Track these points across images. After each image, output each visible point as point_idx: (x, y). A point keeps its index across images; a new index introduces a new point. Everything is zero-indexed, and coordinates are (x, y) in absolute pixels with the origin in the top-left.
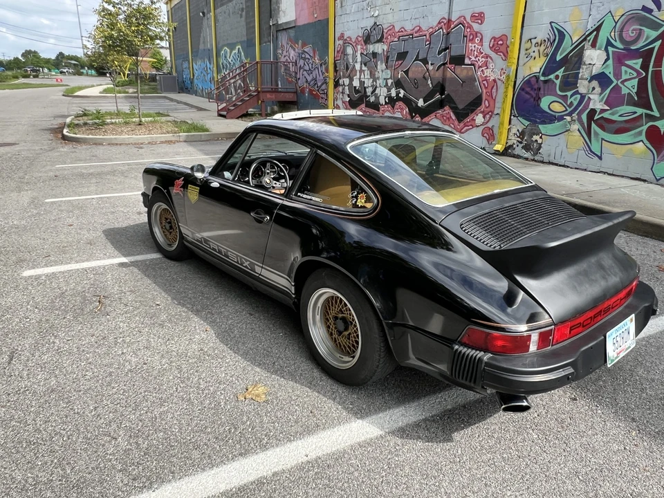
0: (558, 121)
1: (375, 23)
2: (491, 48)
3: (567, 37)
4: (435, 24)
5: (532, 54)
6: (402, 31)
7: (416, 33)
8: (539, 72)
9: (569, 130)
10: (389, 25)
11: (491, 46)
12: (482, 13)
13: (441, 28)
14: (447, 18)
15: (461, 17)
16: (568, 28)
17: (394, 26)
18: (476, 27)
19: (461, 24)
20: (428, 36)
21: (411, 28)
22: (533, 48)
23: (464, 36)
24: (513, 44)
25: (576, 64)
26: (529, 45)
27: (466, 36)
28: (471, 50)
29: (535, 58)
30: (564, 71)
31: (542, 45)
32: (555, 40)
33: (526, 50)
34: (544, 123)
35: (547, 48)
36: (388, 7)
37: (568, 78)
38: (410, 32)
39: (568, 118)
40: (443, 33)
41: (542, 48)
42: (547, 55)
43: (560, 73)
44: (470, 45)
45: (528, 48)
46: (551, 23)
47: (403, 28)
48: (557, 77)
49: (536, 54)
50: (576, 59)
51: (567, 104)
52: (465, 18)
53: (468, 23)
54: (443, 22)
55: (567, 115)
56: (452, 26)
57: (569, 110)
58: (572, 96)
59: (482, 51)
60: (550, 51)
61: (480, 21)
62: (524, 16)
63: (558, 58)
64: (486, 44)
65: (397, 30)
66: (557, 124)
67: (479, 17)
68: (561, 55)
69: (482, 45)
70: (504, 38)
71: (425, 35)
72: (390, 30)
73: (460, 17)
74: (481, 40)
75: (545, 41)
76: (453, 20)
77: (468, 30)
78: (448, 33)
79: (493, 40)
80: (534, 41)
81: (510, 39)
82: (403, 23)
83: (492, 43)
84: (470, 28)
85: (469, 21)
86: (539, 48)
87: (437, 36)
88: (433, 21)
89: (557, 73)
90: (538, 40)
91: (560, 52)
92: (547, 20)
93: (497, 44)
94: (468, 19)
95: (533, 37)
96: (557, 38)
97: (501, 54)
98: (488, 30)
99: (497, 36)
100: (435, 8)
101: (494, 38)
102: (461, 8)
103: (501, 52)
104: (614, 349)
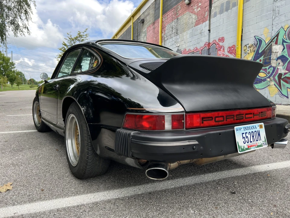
0: (264, 82)
1: (178, 49)
2: (228, 52)
3: (263, 41)
4: (203, 45)
5: (247, 52)
6: (189, 51)
7: (195, 50)
8: (252, 60)
9: (270, 85)
10: (184, 49)
11: (228, 51)
12: (223, 37)
13: (206, 47)
14: (208, 41)
16: (263, 37)
17: (186, 49)
18: (221, 44)
19: (214, 43)
20: (200, 51)
21: (193, 49)
22: (248, 49)
23: (216, 49)
24: (238, 48)
25: (269, 53)
26: (245, 48)
27: (217, 49)
28: (220, 54)
29: (249, 54)
30: (264, 57)
31: (252, 47)
32: (257, 44)
33: (245, 50)
34: (256, 83)
35: (254, 48)
36: (183, 42)
37: (266, 60)
38: (192, 51)
39: (268, 79)
40: (207, 49)
41: (252, 48)
42: (255, 51)
43: (262, 58)
44: (219, 52)
45: (245, 49)
46: (254, 37)
47: (190, 49)
48: (260, 61)
49: (249, 52)
50: (269, 51)
51: (266, 72)
52: (216, 41)
53: (217, 43)
54: (206, 44)
55: (267, 78)
56: (211, 45)
57: (268, 75)
58: (269, 68)
59: (224, 54)
60: (256, 49)
61: (222, 41)
62: (242, 36)
63: (260, 52)
64: (226, 50)
65: (187, 50)
66: (263, 83)
67: (222, 39)
68: (261, 50)
69: (224, 51)
70: (234, 47)
71: (199, 51)
72: (184, 51)
73: (213, 41)
74: (224, 49)
75: (253, 45)
76: (211, 42)
77: (218, 46)
78: (209, 49)
79: (229, 49)
80: (248, 46)
81: (236, 46)
82: (189, 47)
83: (228, 50)
84: (218, 45)
85: (218, 42)
86: (250, 48)
87: (204, 50)
88: (202, 44)
89: (260, 59)
90: (250, 45)
91: (260, 49)
92: (253, 35)
93: (231, 50)
94: (217, 41)
95: (247, 44)
96: (258, 43)
97: (233, 54)
98: (226, 44)
99: (231, 47)
100: (203, 39)
101: (229, 47)
102: (214, 37)
103: (233, 53)
104: (244, 142)
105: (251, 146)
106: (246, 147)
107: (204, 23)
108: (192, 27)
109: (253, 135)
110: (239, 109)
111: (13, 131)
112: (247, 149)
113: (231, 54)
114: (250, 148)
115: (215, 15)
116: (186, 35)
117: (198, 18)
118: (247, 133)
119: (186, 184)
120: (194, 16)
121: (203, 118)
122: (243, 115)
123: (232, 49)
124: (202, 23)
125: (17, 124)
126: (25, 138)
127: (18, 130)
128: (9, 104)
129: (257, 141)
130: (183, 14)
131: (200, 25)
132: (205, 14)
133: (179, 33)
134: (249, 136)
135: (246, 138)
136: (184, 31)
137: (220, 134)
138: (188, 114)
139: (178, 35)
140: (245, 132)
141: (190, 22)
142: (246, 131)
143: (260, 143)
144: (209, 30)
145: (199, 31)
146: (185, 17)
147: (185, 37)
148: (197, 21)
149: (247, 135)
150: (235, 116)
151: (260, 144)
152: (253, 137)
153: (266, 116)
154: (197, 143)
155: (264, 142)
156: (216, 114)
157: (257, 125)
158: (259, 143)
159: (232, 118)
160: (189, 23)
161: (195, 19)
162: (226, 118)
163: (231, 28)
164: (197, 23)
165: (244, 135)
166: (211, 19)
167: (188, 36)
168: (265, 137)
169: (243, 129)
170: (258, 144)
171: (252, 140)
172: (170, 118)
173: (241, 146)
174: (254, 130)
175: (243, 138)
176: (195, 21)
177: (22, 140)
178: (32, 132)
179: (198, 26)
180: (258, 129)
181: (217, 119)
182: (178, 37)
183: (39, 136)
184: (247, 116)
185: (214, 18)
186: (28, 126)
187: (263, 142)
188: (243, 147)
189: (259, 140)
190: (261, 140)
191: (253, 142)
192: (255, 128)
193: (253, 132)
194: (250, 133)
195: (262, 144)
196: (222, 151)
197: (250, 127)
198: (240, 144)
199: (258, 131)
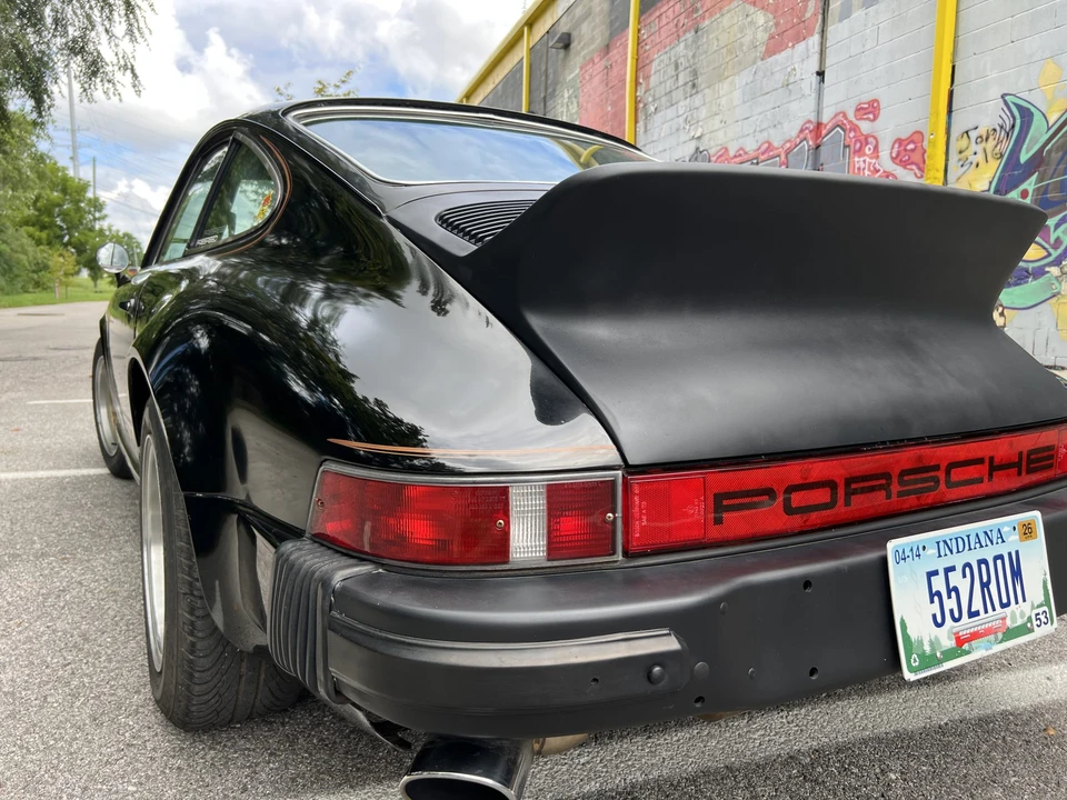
0: (1035, 278)
1: (697, 149)
2: (893, 159)
3: (1037, 117)
4: (794, 133)
5: (972, 158)
6: (740, 155)
7: (763, 153)
8: (989, 190)
9: (1059, 293)
10: (719, 147)
11: (894, 155)
12: (876, 101)
13: (805, 139)
14: (813, 117)
15: (839, 113)
16: (1036, 99)
17: (726, 149)
18: (865, 127)
19: (838, 126)
20: (783, 156)
21: (755, 146)
22: (974, 147)
23: (845, 147)
24: (933, 144)
25: (1058, 164)
26: (964, 142)
27: (849, 146)
28: (859, 169)
29: (977, 166)
30: (1040, 180)
31: (991, 139)
32: (1013, 126)
33: (960, 152)
35: (999, 142)
36: (718, 118)
37: (1045, 192)
38: (752, 154)
39: (1055, 271)
40: (809, 146)
41: (991, 143)
42: (1002, 156)
43: (1030, 185)
44: (856, 159)
45: (964, 147)
46: (1002, 97)
47: (741, 149)
48: (1024, 194)
49: (980, 157)
50: (1060, 154)
51: (1047, 242)
52: (845, 116)
53: (850, 122)
54: (807, 128)
55: (1050, 264)
56: (824, 132)
57: (1055, 254)
58: (1057, 226)
59: (878, 167)
60: (1007, 147)
61: (871, 116)
62: (951, 95)
63: (1024, 157)
64: (885, 153)
65: (732, 153)
66: (1032, 284)
67: (871, 109)
68: (1027, 152)
69: (878, 157)
70: (916, 137)
71: (779, 156)
72: (721, 156)
73: (836, 115)
74: (876, 148)
75: (995, 130)
76: (825, 119)
77: (852, 135)
78: (818, 147)
79: (896, 146)
80: (973, 135)
81: (926, 136)
82: (741, 141)
83: (895, 150)
84: (855, 131)
85: (853, 119)
86: (984, 144)
87: (797, 153)
88: (791, 129)
89: (1024, 186)
90: (982, 131)
91: (1025, 146)
92: (996, 92)
93: (905, 150)
94: (851, 116)
95: (971, 126)
96: (1018, 122)
97: (914, 167)
98: (887, 129)
99: (903, 137)
100: (794, 106)
101: (899, 141)
102: (839, 99)
103: (912, 163)
104: (934, 616)
105: (975, 636)
106: (949, 643)
107: (801, 46)
108: (754, 62)
109: (985, 579)
110: (919, 441)
111: (17, 470)
112: (949, 655)
113: (905, 167)
114: (966, 646)
115: (846, 13)
116: (731, 92)
117: (777, 24)
118: (953, 569)
119: (656, 773)
120: (760, 18)
121: (719, 498)
122: (936, 468)
123: (911, 146)
124: (793, 46)
125: (47, 441)
126: (47, 505)
127: (37, 468)
128: (62, 353)
129: (1003, 606)
130: (721, 9)
131: (783, 54)
132: (806, 7)
133: (703, 86)
134: (963, 586)
135: (949, 597)
136: (721, 79)
137: (807, 584)
138: (636, 479)
139: (697, 92)
140: (940, 565)
141: (747, 40)
143: (1022, 614)
144: (821, 74)
145: (780, 78)
146: (726, 21)
147: (723, 101)
148: (771, 37)
149: (955, 579)
150: (895, 480)
151: (1019, 622)
152: (985, 586)
153: (1051, 466)
154: (671, 644)
155: (1040, 610)
156: (793, 471)
157: (1006, 523)
158: (1017, 613)
159: (881, 487)
160: (742, 45)
161: (765, 30)
162: (848, 495)
163: (907, 61)
164: (775, 46)
165: (939, 583)
166: (831, 29)
167: (737, 94)
168: (1045, 583)
169: (932, 551)
170: (1008, 622)
171: (977, 605)
172: (540, 503)
173: (921, 643)
174: (988, 553)
175: (934, 595)
176: (766, 36)
177: (31, 515)
178: (89, 476)
179: (777, 57)
180: (1013, 541)
181: (797, 499)
182: (698, 100)
183: (106, 495)
185: (840, 25)
186: (86, 449)
187: (1033, 608)
188: (931, 644)
189: (1017, 603)
190: (1024, 600)
191: (986, 612)
192: (995, 542)
193: (985, 562)
194: (967, 570)
195: (1030, 619)
196: (813, 671)
197: (968, 536)
198: (913, 634)
199: (1010, 554)
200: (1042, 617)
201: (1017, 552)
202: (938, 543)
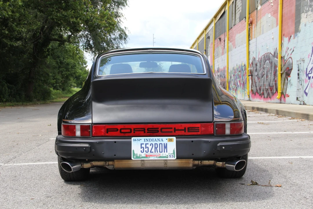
105: (151, 156)
106: (144, 156)
109: (156, 147)
114: (148, 157)
118: (148, 144)
121: (107, 129)
122: (158, 129)
129: (160, 152)
134: (150, 148)
135: (146, 148)
137: (115, 142)
138: (93, 125)
140: (145, 143)
142: (147, 142)
143: (165, 154)
149: (148, 146)
150: (146, 130)
151: (164, 156)
153: (199, 131)
155: (171, 155)
157: (164, 138)
158: (164, 154)
159: (143, 131)
162: (134, 131)
165: (144, 146)
168: (174, 151)
169: (143, 140)
170: (161, 155)
171: (153, 150)
172: (80, 128)
173: (137, 154)
174: (158, 143)
175: (142, 147)
180: (166, 142)
181: (123, 131)
184: (163, 130)
187: (169, 154)
188: (139, 155)
189: (164, 152)
190: (167, 152)
191: (155, 152)
192: (160, 141)
193: (157, 144)
194: (152, 145)
195: (168, 156)
196: (115, 155)
197: (153, 139)
198: (135, 152)
199: (164, 144)
200: (172, 156)
201: (166, 144)
202: (145, 139)
